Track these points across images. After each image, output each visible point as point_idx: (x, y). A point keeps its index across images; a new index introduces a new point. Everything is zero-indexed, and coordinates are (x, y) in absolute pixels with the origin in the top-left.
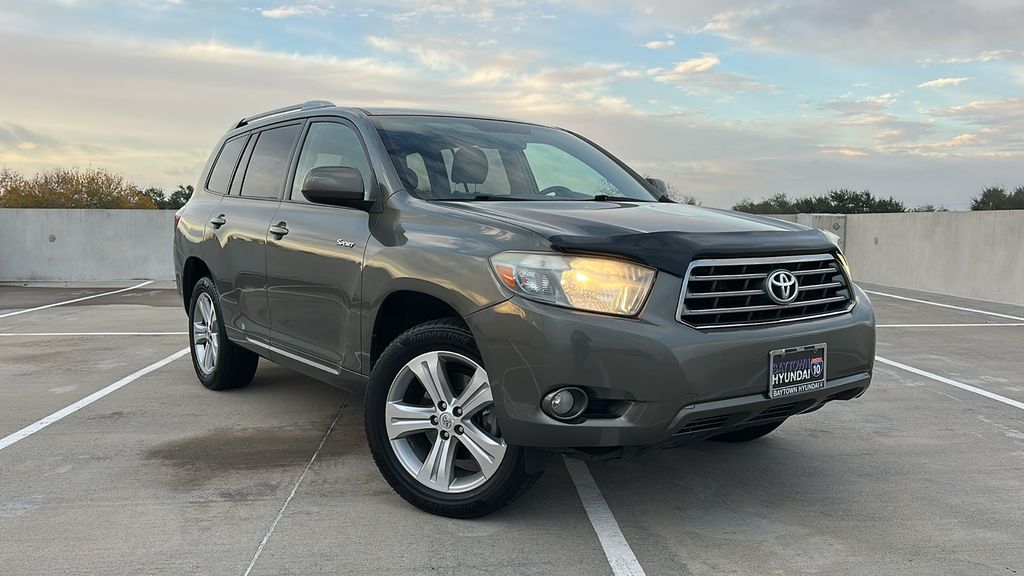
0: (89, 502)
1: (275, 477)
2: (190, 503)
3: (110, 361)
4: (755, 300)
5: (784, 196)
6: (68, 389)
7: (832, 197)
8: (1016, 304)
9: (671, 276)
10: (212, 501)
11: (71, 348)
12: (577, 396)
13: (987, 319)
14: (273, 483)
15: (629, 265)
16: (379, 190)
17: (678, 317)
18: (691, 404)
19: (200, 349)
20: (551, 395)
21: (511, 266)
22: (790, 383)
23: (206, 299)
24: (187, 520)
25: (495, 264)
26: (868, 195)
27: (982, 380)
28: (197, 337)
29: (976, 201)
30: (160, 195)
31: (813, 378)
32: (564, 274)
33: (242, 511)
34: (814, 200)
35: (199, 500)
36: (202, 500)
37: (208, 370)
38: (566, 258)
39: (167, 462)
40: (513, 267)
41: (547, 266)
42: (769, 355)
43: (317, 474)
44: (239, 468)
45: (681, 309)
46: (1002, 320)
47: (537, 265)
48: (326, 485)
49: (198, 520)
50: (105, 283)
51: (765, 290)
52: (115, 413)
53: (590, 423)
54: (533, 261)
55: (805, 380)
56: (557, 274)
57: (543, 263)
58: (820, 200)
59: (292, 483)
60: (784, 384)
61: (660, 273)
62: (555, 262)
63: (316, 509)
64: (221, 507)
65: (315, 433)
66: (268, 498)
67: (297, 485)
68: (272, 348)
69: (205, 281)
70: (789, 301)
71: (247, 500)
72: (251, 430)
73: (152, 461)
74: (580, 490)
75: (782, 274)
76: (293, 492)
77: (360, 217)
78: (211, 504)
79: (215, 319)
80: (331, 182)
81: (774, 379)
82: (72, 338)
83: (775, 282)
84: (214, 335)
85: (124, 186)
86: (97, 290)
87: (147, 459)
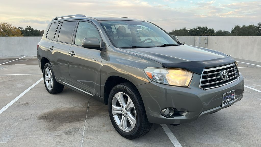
0: (26, 136)
1: (77, 125)
2: (56, 136)
3: (20, 84)
4: (218, 79)
5: (186, 28)
6: (11, 94)
7: (198, 28)
8: (253, 61)
9: (198, 75)
10: (62, 135)
11: (8, 80)
12: (171, 110)
13: (247, 65)
14: (77, 127)
15: (185, 71)
16: (104, 44)
17: (200, 86)
18: (203, 112)
19: (47, 82)
20: (164, 110)
21: (151, 72)
22: (227, 102)
23: (48, 69)
24: (57, 143)
25: (145, 71)
26: (206, 27)
27: (254, 85)
28: (46, 79)
29: (233, 29)
30: (22, 29)
31: (232, 100)
32: (167, 75)
33: (72, 139)
34: (193, 29)
35: (58, 134)
36: (59, 135)
37: (50, 89)
38: (167, 70)
39: (45, 121)
40: (152, 73)
41: (162, 73)
42: (222, 95)
43: (89, 124)
44: (66, 122)
45: (201, 84)
46: (251, 66)
47: (159, 72)
48: (93, 128)
49: (60, 143)
50: (12, 57)
51: (221, 76)
52: (26, 103)
53: (175, 118)
54: (157, 71)
55: (230, 101)
56: (165, 75)
57: (160, 71)
58: (194, 29)
59: (82, 128)
60: (226, 103)
61: (194, 74)
62: (164, 71)
63: (92, 137)
64: (65, 137)
65: (84, 109)
66: (77, 133)
67: (84, 128)
68: (70, 86)
69: (48, 64)
70: (226, 78)
71: (72, 134)
72: (66, 108)
73: (41, 120)
74: (163, 127)
75: (224, 71)
76: (84, 131)
77: (98, 52)
78: (62, 136)
79: (51, 75)
80: (89, 42)
81: (223, 102)
82: (7, 76)
83: (223, 74)
84: (51, 79)
85: (12, 27)
86: (11, 59)
87: (39, 120)
